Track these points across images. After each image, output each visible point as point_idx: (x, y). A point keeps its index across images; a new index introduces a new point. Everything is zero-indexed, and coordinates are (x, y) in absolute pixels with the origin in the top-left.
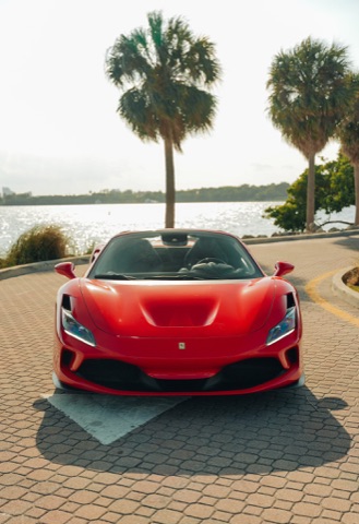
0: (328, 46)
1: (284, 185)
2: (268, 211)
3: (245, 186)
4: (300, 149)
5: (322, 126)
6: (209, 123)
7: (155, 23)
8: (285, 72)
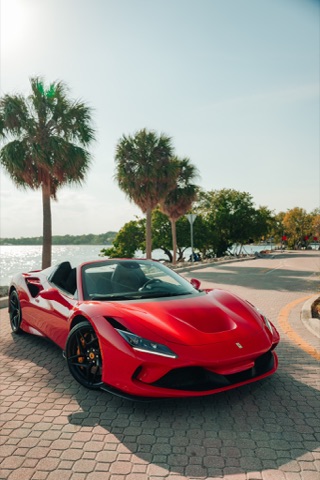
0: (158, 136)
1: (110, 234)
2: (103, 251)
3: (67, 236)
4: (140, 205)
5: (157, 189)
6: (82, 177)
7: (37, 88)
8: (126, 151)
